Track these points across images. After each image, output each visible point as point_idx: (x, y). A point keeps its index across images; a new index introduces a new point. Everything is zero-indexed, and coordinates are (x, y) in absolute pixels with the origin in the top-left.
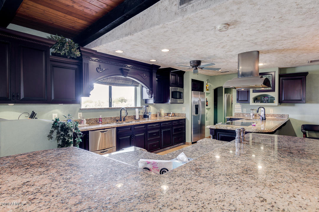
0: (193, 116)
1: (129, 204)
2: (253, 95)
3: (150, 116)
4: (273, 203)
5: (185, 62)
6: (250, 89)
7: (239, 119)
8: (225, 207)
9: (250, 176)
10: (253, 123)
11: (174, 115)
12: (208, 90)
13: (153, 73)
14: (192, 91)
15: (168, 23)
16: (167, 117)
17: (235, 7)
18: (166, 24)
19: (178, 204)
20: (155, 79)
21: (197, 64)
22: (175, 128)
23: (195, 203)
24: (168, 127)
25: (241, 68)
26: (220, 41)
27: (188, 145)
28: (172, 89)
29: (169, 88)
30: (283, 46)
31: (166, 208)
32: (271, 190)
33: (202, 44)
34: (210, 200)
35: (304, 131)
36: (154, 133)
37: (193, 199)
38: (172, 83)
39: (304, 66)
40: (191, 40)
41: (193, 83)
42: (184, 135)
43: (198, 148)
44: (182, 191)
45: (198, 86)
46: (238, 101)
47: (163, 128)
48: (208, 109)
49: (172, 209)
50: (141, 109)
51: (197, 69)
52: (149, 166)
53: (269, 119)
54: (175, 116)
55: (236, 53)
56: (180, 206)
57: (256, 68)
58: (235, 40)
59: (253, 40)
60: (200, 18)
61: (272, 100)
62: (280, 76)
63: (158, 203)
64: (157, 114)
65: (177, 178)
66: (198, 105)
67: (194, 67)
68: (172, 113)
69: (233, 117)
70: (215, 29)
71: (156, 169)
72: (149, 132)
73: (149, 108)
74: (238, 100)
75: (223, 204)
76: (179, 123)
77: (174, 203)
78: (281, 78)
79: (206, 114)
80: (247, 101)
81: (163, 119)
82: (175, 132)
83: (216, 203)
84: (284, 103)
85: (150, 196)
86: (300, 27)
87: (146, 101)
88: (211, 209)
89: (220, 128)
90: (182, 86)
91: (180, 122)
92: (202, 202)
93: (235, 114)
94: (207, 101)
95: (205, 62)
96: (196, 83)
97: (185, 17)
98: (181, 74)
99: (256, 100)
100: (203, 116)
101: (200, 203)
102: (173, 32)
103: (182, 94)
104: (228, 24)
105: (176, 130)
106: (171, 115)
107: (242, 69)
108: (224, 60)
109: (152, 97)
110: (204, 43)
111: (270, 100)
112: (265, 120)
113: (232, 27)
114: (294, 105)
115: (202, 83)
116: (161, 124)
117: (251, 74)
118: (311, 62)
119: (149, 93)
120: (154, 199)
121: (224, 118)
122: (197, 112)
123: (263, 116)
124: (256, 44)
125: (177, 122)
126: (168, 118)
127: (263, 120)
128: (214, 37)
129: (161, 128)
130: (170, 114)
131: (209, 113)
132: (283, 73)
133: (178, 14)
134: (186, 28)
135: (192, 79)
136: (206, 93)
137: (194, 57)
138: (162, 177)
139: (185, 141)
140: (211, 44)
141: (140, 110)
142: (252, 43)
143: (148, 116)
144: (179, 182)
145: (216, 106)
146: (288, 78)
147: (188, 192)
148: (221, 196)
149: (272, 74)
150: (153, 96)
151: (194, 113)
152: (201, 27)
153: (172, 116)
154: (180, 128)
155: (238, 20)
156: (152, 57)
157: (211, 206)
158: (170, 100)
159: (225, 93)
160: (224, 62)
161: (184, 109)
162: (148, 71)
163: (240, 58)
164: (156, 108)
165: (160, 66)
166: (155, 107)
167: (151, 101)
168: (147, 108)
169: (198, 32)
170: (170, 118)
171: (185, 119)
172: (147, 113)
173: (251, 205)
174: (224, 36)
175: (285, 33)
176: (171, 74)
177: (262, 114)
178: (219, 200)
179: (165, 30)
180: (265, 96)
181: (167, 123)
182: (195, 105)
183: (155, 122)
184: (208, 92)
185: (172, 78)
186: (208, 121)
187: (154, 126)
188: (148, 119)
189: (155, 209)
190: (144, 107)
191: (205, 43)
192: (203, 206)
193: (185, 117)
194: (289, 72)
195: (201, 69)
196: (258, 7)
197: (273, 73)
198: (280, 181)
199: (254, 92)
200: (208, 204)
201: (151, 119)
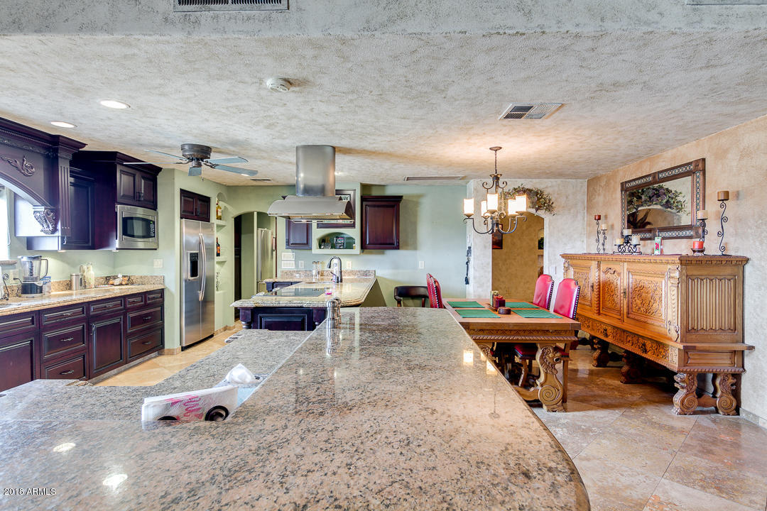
0: (186, 281)
1: (198, 501)
2: (317, 233)
3: (45, 289)
4: (446, 411)
5: (167, 145)
6: (313, 221)
7: (292, 283)
8: (390, 440)
9: (392, 380)
10: (328, 288)
11: (130, 281)
12: (221, 219)
13: (60, 159)
14: (181, 218)
15: (140, 37)
16: (107, 287)
17: (310, 53)
18: (136, 37)
19: (311, 463)
20: (65, 178)
21: (201, 154)
22: (131, 315)
23: (339, 449)
24: (114, 314)
25: (302, 175)
26: (265, 111)
27: (172, 354)
28: (121, 210)
29: (114, 208)
30: (375, 145)
31: (292, 477)
32: (432, 394)
33: (224, 111)
34: (360, 437)
35: (398, 297)
36: (66, 336)
37: (330, 445)
38: (123, 196)
39: (397, 185)
40: (196, 93)
41: (185, 200)
42: (160, 332)
43: (238, 353)
44: (297, 439)
45: (196, 207)
46: (289, 244)
47: (98, 318)
48: (222, 263)
49: (306, 476)
50: (11, 267)
51: (200, 165)
52: (173, 412)
53: (348, 279)
54: (132, 284)
55: (294, 143)
56: (316, 464)
57: (331, 179)
58: (295, 117)
59: (328, 125)
60: (230, 50)
61: (349, 244)
62: (363, 199)
63: (267, 475)
64: (71, 281)
65: (269, 418)
66: (197, 254)
67: (192, 160)
68: (120, 276)
69: (279, 279)
70: (261, 84)
71: (194, 413)
72: (48, 335)
73: (44, 263)
74: (288, 242)
75: (384, 436)
76: (146, 301)
77: (301, 463)
78: (364, 203)
79: (216, 274)
80: (306, 245)
81: (92, 294)
82: (133, 325)
83: (373, 439)
84: (369, 249)
85: (237, 469)
86: (404, 118)
87: (30, 243)
88: (371, 449)
89: (263, 305)
90: (153, 205)
91: (149, 299)
92: (350, 444)
93: (283, 272)
94: (218, 245)
95: (220, 152)
96: (192, 200)
97: (195, 37)
98: (151, 173)
99: (323, 242)
100: (210, 281)
101: (347, 447)
102: (151, 62)
103: (152, 226)
104: (289, 82)
105: (136, 321)
106: (117, 282)
107: (305, 178)
108: (265, 155)
109: (55, 230)
110: (227, 108)
111: (347, 243)
112: (341, 281)
113: (297, 89)
114: (383, 253)
115: (206, 200)
116: (88, 309)
117: (321, 191)
118: (408, 179)
119: (43, 220)
120: (250, 471)
121: (258, 282)
122: (194, 271)
123: (338, 275)
124: (332, 132)
125: (139, 299)
126: (108, 291)
127: (338, 282)
128: (254, 101)
129: (89, 320)
130: (115, 278)
131: (222, 273)
132: (367, 193)
133: (173, 23)
134: (190, 62)
135: (181, 190)
136: (215, 226)
137: (195, 136)
138: (232, 425)
139: (163, 347)
140: (243, 114)
141: (6, 272)
142: (326, 129)
143: (41, 287)
144: (280, 424)
145: (238, 256)
146: (374, 203)
147: (311, 435)
148: (372, 424)
149: (350, 195)
150: (59, 227)
151: (187, 274)
152: (230, 72)
153: (121, 284)
154: (147, 315)
155: (311, 79)
156: (61, 114)
157: (369, 444)
158: (117, 241)
159: (258, 227)
160: (264, 158)
161: (158, 263)
162: (42, 155)
163: (301, 154)
164: (68, 263)
165: (84, 145)
166: (63, 261)
167: (52, 243)
168: (36, 263)
169: (218, 79)
170: (117, 291)
171: (163, 290)
172: (36, 279)
173: (423, 424)
174: (277, 105)
175: (383, 123)
176: (121, 171)
177: (335, 269)
178: (374, 432)
179: (129, 51)
180: (338, 235)
181: (110, 305)
182: (191, 254)
183: (70, 303)
184: (220, 222)
185: (123, 181)
186: (221, 292)
187: (67, 316)
188: (42, 296)
189: (270, 488)
190: (25, 259)
191: (230, 109)
192: (356, 451)
193: (164, 285)
194: (375, 193)
195: (211, 167)
196: (350, 65)
197: (352, 193)
198: (433, 378)
199: (319, 226)
200: (362, 443)
201: (53, 298)
